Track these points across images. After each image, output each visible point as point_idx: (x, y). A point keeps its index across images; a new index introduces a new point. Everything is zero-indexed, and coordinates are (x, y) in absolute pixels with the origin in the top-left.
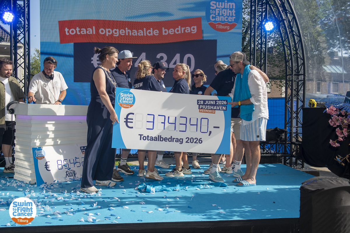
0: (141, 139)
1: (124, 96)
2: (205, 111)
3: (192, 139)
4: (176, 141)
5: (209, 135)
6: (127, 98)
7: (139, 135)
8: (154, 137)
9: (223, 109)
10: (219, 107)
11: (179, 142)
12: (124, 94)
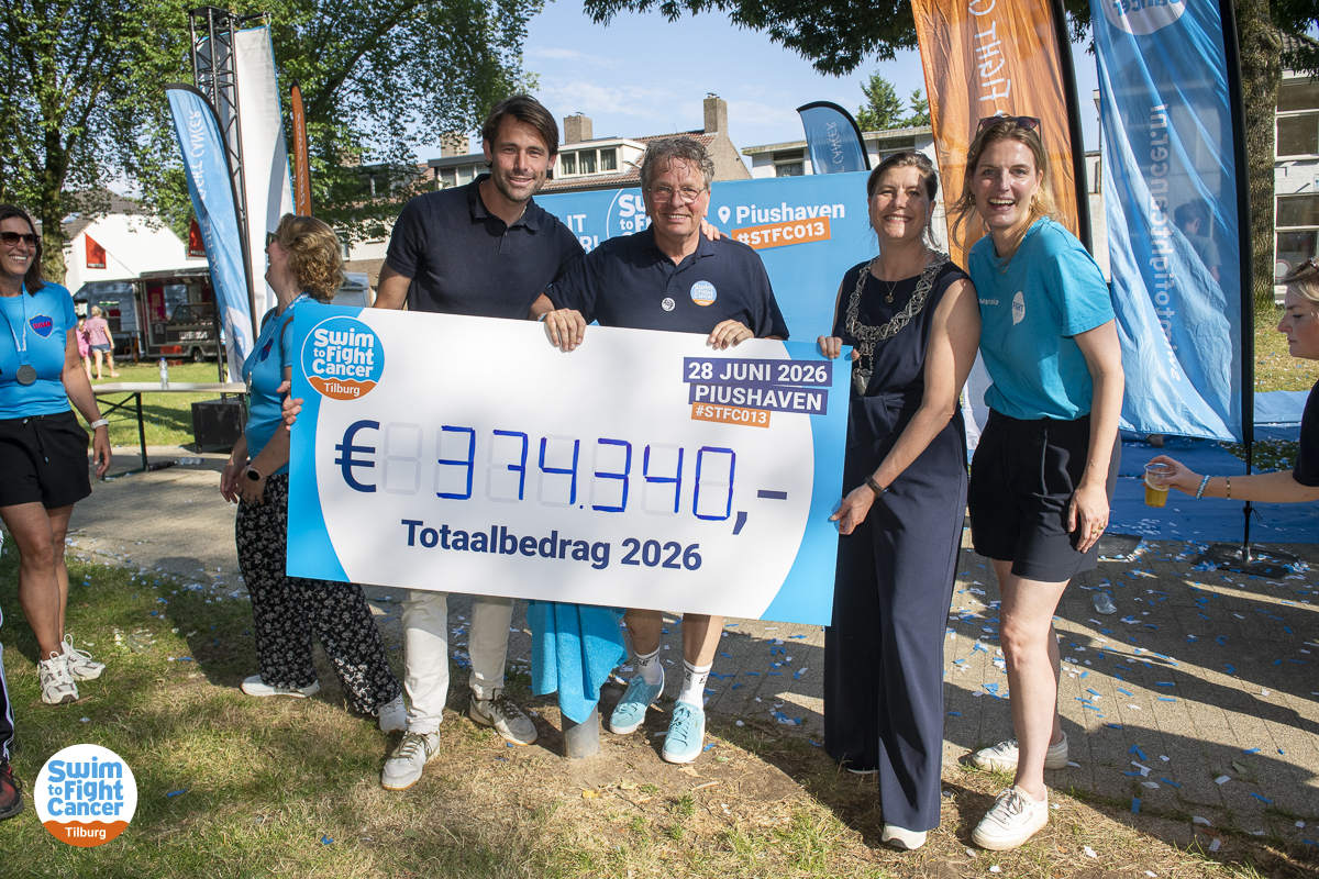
0: (411, 542)
1: (332, 342)
2: (722, 412)
3: (652, 548)
4: (575, 555)
5: (736, 531)
6: (345, 350)
7: (404, 522)
8: (475, 535)
9: (809, 407)
10: (790, 394)
11: (591, 561)
12: (332, 334)
